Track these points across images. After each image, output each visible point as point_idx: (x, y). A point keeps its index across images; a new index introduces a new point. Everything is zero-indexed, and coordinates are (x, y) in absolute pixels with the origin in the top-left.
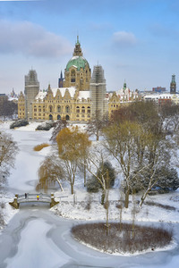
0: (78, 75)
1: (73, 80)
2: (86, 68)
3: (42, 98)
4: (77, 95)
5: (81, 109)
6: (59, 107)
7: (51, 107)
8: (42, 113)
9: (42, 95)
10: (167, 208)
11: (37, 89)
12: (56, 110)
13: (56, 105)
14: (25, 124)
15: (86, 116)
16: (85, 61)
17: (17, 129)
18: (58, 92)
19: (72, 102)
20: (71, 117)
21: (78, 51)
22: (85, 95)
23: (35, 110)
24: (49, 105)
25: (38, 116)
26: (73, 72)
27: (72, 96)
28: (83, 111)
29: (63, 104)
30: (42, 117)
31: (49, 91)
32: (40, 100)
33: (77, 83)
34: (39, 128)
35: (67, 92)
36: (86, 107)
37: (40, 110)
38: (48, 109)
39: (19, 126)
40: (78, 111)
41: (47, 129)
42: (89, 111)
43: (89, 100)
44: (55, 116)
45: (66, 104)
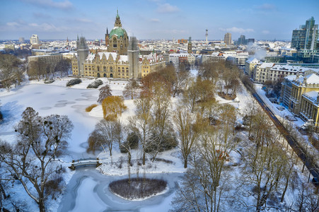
0: (119, 41)
1: (115, 46)
2: (125, 36)
3: (91, 59)
4: (118, 58)
5: (121, 69)
6: (105, 68)
7: (98, 67)
8: (92, 71)
9: (91, 57)
10: (168, 162)
11: (86, 52)
12: (102, 69)
13: (103, 65)
14: (78, 82)
15: (125, 75)
16: (123, 30)
17: (72, 87)
18: (104, 55)
19: (115, 64)
20: (114, 75)
21: (118, 22)
22: (124, 58)
23: (86, 69)
24: (97, 65)
25: (88, 74)
26: (115, 39)
27: (115, 59)
28: (123, 71)
29: (108, 65)
30: (92, 74)
31: (97, 55)
32: (89, 62)
33: (118, 47)
34: (90, 87)
35: (110, 56)
36: (125, 68)
37: (90, 69)
38: (96, 69)
39: (73, 84)
40: (119, 71)
41: (96, 87)
42: (127, 71)
43: (127, 63)
44: (102, 74)
45: (110, 66)
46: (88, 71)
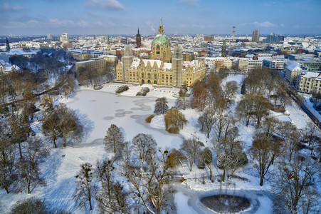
0: (162, 49)
1: (158, 53)
2: (167, 43)
3: (136, 66)
4: (162, 66)
5: (165, 76)
6: (149, 74)
7: (143, 74)
8: (136, 77)
9: (135, 64)
10: (243, 179)
11: (131, 59)
12: (147, 76)
13: (147, 73)
14: (126, 89)
15: (169, 81)
16: (167, 38)
17: (122, 94)
18: (149, 63)
19: (159, 71)
20: (158, 82)
21: (161, 30)
22: (168, 66)
23: (131, 75)
24: (141, 72)
25: (133, 80)
26: (158, 47)
27: (159, 67)
28: (167, 78)
29: (152, 72)
30: (136, 80)
32: (134, 68)
33: (161, 55)
34: (139, 94)
35: (155, 63)
36: (169, 75)
37: (134, 75)
38: (141, 75)
40: (163, 78)
42: (171, 78)
43: (171, 70)
44: (146, 81)
45: (154, 73)
46: (132, 77)
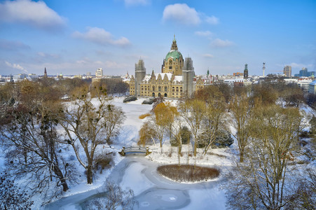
0: (174, 63)
1: (171, 68)
2: (180, 58)
3: (147, 80)
4: (173, 78)
5: (175, 89)
6: (160, 87)
7: (154, 88)
8: (147, 91)
9: (147, 78)
11: (144, 74)
12: (157, 89)
13: (158, 86)
14: (134, 99)
16: (179, 53)
17: (128, 103)
18: (160, 76)
19: (169, 83)
20: (168, 94)
21: (174, 46)
22: (179, 78)
23: (142, 89)
24: (152, 85)
25: (144, 94)
26: (171, 61)
27: (169, 79)
28: (177, 90)
29: (163, 85)
30: (147, 94)
31: (153, 76)
32: (145, 81)
33: (173, 69)
34: (144, 103)
35: (166, 76)
36: (179, 87)
37: (146, 89)
38: (152, 89)
39: (129, 101)
40: (174, 90)
41: (150, 103)
42: (181, 91)
43: (181, 82)
45: (165, 85)
46: (144, 91)
